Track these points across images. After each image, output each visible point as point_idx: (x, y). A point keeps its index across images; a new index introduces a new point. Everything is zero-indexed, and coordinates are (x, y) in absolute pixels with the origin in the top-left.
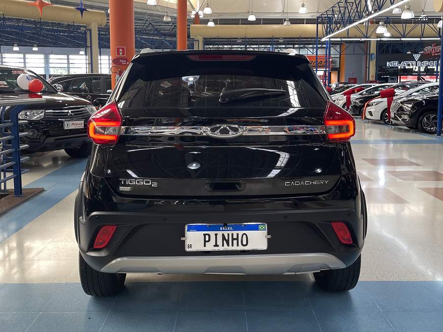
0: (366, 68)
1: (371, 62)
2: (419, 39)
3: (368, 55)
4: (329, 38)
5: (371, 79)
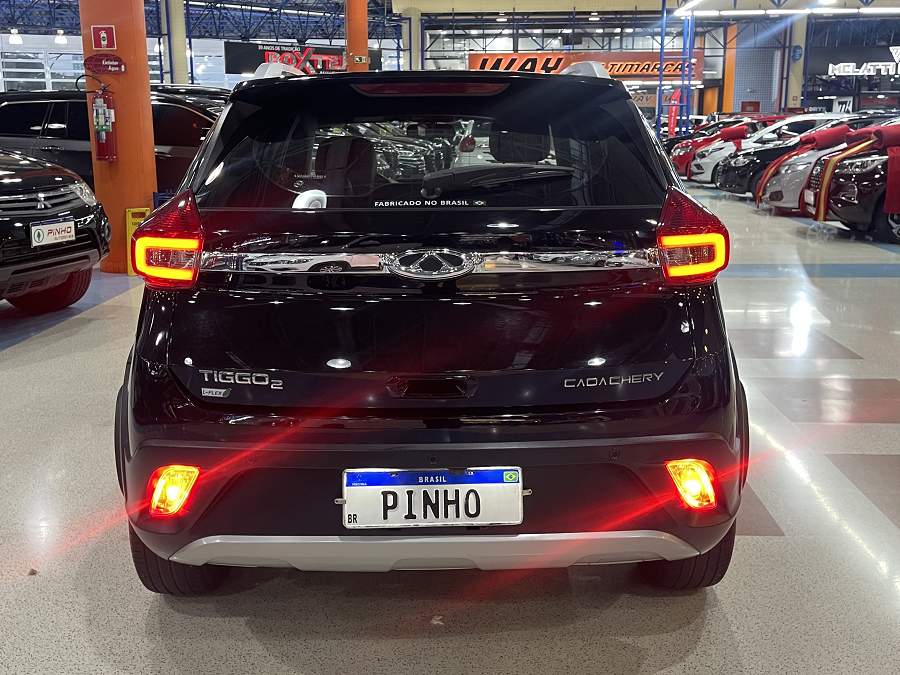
0: (782, 78)
1: (791, 67)
4: (693, 9)
5: (791, 104)
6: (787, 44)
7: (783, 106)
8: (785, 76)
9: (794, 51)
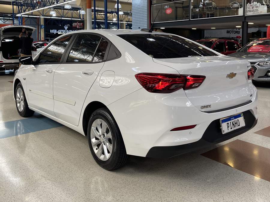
1: (41, 30)
2: (71, 19)
4: (21, 15)
5: (42, 39)
6: (39, 24)
7: (40, 40)
8: (40, 32)
9: (42, 26)
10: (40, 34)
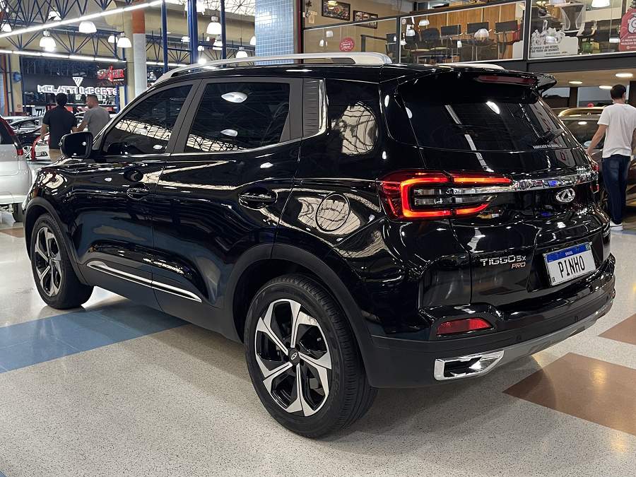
0: (7, 92)
1: (13, 85)
2: (92, 59)
3: (8, 75)
6: (8, 70)
7: (11, 111)
8: (10, 90)
10: (10, 95)
